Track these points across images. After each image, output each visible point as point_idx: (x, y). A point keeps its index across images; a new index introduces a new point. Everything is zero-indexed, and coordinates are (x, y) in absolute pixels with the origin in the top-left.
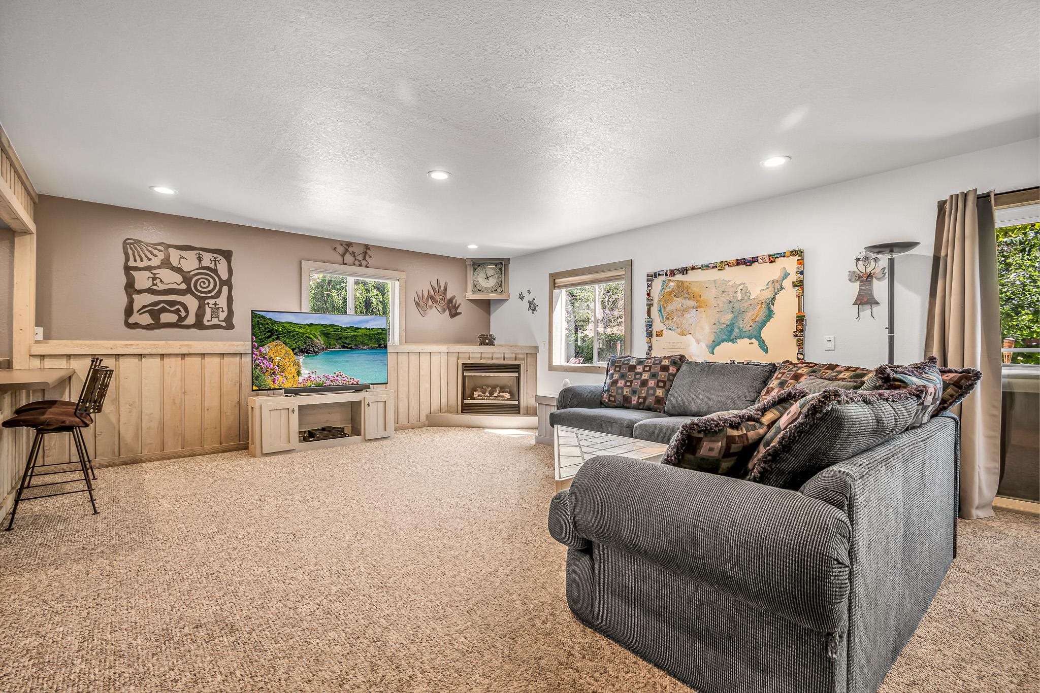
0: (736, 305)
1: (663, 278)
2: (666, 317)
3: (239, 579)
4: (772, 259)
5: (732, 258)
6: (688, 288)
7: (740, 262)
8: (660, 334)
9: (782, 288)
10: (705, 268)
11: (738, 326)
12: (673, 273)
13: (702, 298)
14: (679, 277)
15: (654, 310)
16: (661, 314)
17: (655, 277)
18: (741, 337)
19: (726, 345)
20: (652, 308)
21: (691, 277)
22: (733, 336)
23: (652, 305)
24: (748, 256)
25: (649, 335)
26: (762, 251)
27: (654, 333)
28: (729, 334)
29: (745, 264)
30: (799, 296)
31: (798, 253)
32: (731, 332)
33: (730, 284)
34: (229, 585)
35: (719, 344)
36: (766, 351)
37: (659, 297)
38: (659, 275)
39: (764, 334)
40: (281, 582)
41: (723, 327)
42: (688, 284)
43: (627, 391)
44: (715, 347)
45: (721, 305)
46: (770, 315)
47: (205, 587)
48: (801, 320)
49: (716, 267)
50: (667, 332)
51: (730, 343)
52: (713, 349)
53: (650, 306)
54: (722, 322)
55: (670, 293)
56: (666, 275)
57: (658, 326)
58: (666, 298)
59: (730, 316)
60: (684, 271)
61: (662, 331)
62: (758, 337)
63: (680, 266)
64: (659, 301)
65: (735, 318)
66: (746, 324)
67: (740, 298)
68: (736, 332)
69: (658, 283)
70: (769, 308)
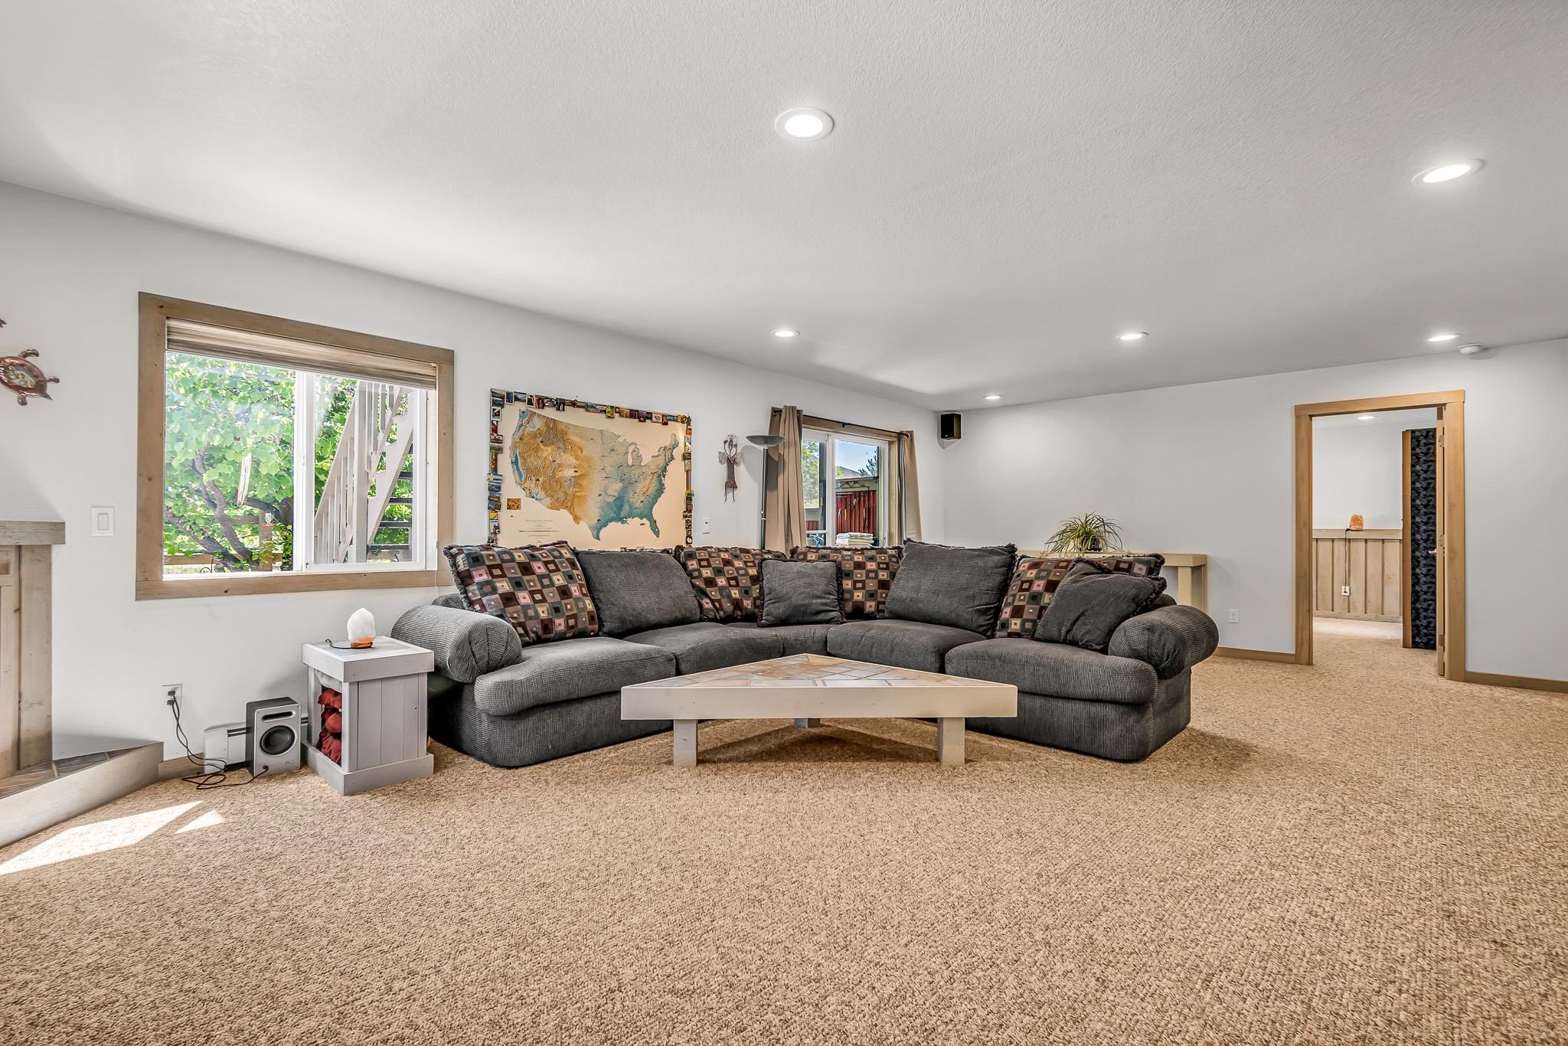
0: (626, 470)
1: (523, 406)
2: (527, 472)
3: (1400, 968)
4: (666, 420)
5: (626, 404)
6: (564, 433)
7: (634, 414)
8: (514, 504)
9: (673, 458)
10: (591, 409)
11: (628, 502)
12: (541, 402)
13: (584, 453)
14: (550, 412)
15: (505, 460)
16: (518, 469)
17: (510, 400)
18: (631, 515)
19: (613, 526)
20: (499, 456)
21: (568, 417)
22: (622, 514)
23: (500, 450)
24: (643, 407)
25: (494, 505)
26: (658, 408)
27: (504, 503)
28: (618, 510)
29: (639, 418)
30: (687, 472)
31: (686, 420)
32: (620, 508)
33: (620, 440)
34: (1424, 970)
35: (605, 525)
36: (657, 534)
37: (513, 439)
38: (517, 399)
39: (656, 512)
40: (1336, 921)
41: (611, 500)
42: (563, 427)
43: (543, 611)
44: (600, 529)
45: (609, 468)
46: (660, 490)
47: (1472, 994)
48: (689, 498)
49: (605, 411)
50: (526, 502)
51: (619, 523)
52: (598, 532)
53: (496, 451)
54: (609, 493)
55: (534, 436)
56: (530, 402)
57: (510, 489)
58: (527, 444)
59: (619, 486)
60: (560, 404)
61: (519, 500)
62: (650, 517)
63: (554, 395)
64: (514, 446)
65: (624, 490)
66: (637, 499)
67: (630, 462)
68: (626, 508)
69: (511, 415)
70: (661, 481)
